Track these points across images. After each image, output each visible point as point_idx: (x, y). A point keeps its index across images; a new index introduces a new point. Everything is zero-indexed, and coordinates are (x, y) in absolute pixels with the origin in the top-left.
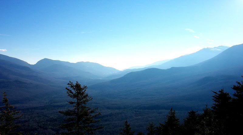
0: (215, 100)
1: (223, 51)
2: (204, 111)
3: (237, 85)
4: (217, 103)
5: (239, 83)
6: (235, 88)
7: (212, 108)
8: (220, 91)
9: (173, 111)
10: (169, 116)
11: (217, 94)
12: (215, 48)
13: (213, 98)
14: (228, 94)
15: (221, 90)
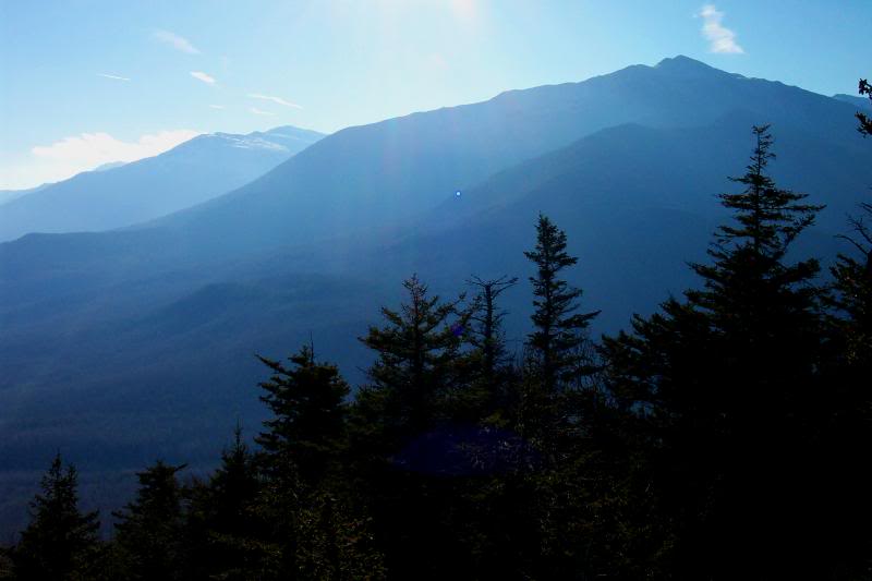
0: (274, 404)
1: (293, 154)
2: (225, 458)
3: (384, 325)
4: (282, 418)
5: (393, 317)
6: (378, 341)
7: (259, 442)
8: (295, 360)
9: (64, 474)
10: (44, 502)
11: (282, 371)
12: (256, 134)
13: (266, 393)
14: (333, 372)
15: (299, 355)
